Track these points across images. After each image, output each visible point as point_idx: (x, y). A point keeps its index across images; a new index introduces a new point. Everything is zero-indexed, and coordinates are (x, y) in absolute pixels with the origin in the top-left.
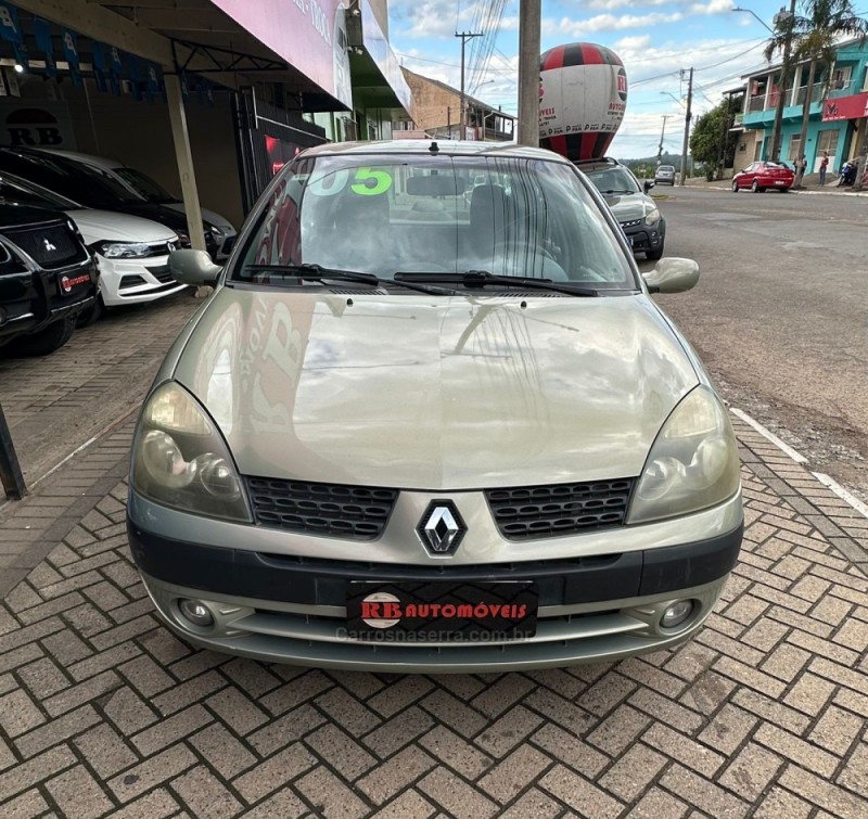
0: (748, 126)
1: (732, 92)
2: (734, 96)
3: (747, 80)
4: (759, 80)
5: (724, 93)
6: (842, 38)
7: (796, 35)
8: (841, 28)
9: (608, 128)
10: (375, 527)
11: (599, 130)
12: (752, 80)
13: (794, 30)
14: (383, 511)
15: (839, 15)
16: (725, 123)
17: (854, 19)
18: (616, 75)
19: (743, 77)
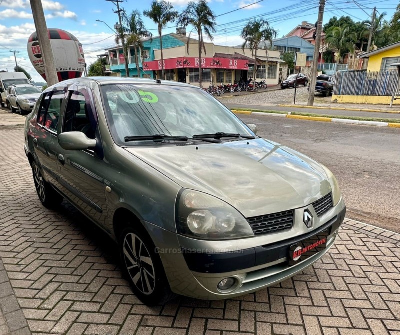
0: (114, 71)
1: (101, 56)
2: (102, 57)
3: (108, 51)
4: (114, 52)
5: (98, 56)
6: (143, 38)
7: (125, 35)
8: (142, 34)
9: (80, 70)
10: (290, 225)
11: (76, 71)
12: (110, 51)
13: (124, 33)
14: (291, 218)
15: (140, 29)
16: (102, 69)
17: (147, 32)
18: (78, 46)
19: (106, 50)
